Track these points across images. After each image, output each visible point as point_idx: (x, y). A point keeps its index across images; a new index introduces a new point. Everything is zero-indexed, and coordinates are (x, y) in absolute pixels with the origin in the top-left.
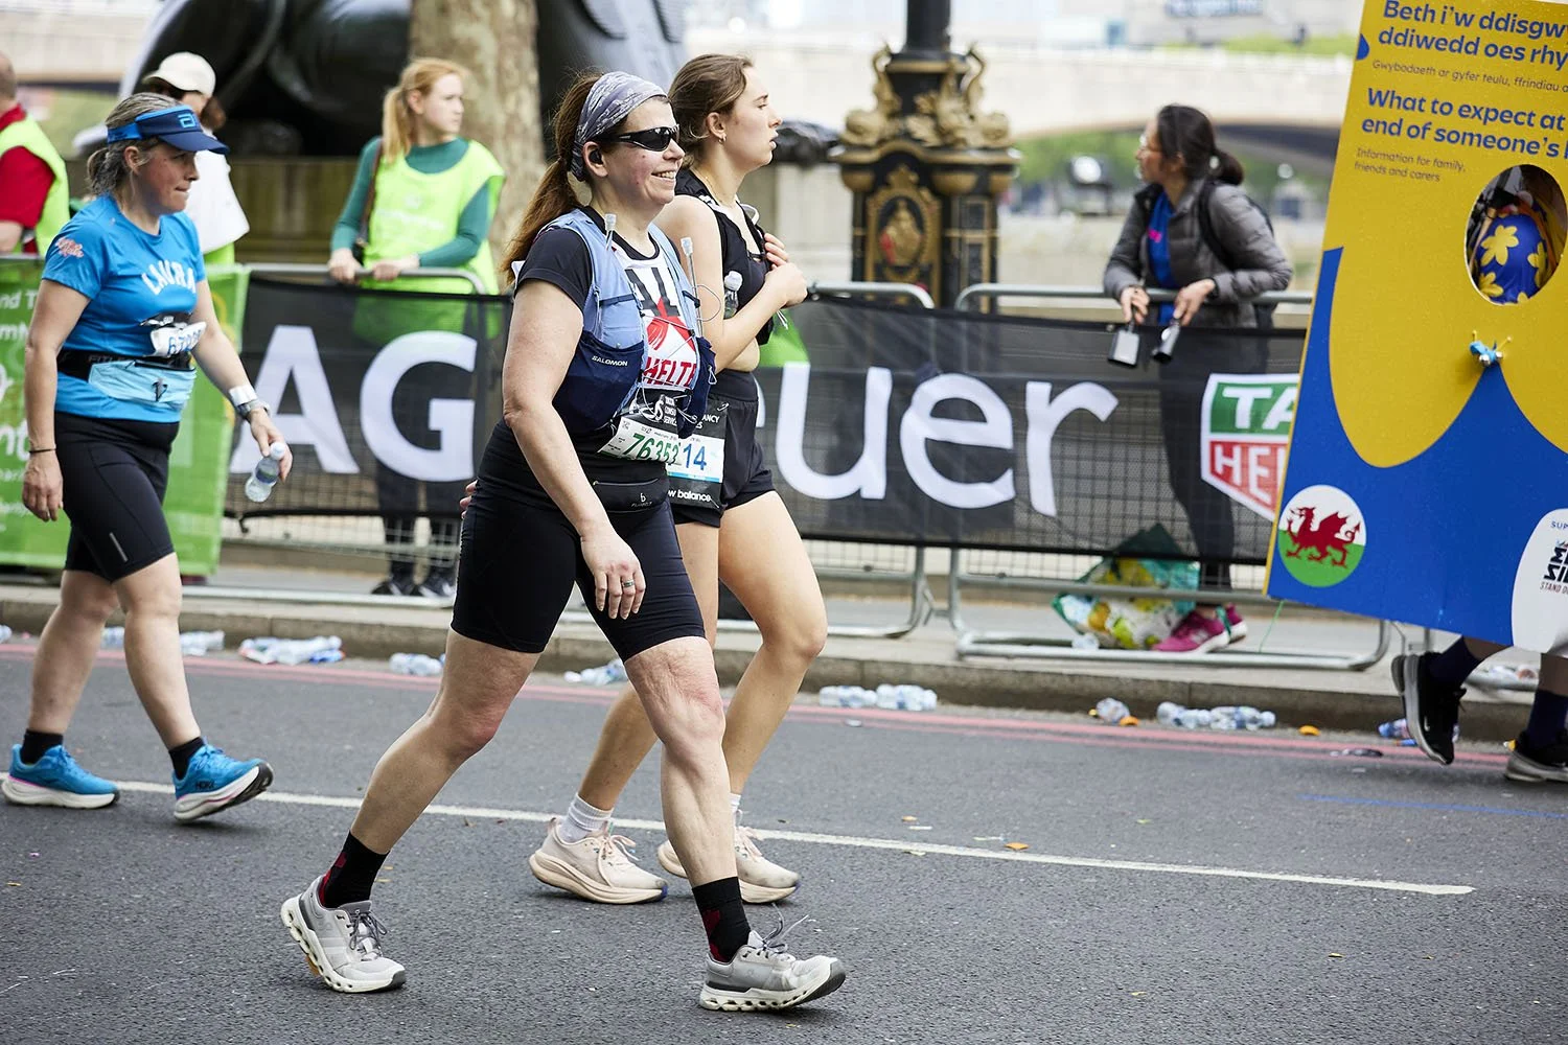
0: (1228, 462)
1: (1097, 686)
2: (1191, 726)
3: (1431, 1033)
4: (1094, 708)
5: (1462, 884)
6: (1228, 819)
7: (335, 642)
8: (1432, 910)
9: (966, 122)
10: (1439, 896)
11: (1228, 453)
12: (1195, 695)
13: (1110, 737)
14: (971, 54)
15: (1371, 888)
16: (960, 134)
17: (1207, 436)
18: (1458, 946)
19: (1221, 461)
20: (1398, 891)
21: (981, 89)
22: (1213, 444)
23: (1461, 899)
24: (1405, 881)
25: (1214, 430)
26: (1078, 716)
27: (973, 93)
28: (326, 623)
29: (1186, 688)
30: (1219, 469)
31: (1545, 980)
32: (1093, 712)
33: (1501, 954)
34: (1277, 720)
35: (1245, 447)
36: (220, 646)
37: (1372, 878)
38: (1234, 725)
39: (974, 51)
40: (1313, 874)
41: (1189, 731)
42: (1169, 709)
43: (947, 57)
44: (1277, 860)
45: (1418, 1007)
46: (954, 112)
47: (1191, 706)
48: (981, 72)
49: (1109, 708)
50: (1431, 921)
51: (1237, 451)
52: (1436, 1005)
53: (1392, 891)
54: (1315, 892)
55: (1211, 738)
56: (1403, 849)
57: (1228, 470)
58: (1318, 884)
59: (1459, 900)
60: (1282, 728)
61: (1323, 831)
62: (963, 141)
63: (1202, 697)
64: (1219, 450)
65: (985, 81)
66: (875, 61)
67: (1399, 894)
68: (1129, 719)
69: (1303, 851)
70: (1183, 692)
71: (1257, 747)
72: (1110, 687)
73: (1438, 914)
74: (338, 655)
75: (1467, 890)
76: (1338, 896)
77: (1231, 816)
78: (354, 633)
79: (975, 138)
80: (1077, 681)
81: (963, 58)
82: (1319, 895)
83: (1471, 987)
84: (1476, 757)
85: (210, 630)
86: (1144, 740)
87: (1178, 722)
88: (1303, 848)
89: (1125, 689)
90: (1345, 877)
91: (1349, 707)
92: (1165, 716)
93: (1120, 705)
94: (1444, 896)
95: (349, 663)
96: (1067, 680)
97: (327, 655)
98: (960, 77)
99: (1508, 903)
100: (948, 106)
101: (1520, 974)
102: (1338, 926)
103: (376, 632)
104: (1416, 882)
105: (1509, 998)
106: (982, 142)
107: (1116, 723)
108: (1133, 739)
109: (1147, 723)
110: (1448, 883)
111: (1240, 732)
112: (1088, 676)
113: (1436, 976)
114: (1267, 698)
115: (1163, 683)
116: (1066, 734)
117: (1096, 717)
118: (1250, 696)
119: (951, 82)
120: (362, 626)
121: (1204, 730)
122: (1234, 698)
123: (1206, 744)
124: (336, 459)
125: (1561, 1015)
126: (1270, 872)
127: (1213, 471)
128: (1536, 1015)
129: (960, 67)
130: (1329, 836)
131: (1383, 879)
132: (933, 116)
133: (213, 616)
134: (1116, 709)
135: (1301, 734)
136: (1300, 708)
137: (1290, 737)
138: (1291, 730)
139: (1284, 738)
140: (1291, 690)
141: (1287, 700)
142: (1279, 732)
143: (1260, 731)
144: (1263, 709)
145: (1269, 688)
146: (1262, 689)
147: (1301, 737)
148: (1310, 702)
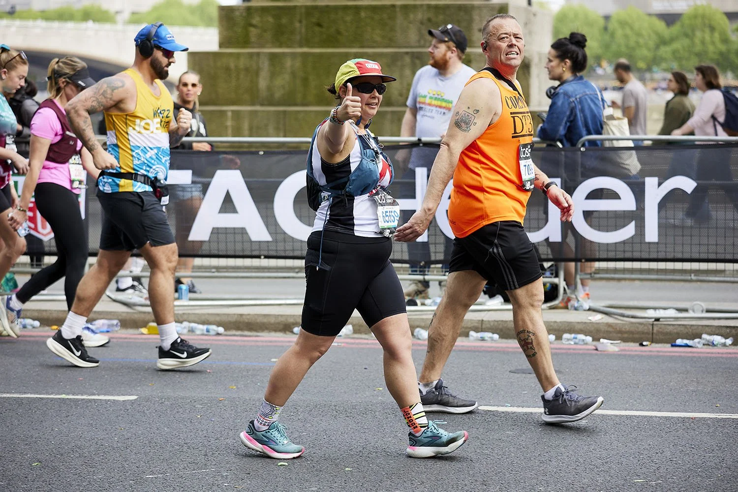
3: (127, 463)
5: (132, 395)
6: (26, 371)
8: (121, 408)
10: (123, 401)
15: (94, 399)
18: (134, 423)
20: (106, 400)
23: (133, 402)
24: (108, 395)
31: (172, 435)
33: (153, 425)
37: (94, 394)
40: (68, 394)
44: (51, 389)
45: (121, 451)
50: (121, 412)
52: (128, 450)
53: (103, 400)
54: (70, 403)
58: (71, 399)
59: (132, 402)
60: (43, 327)
67: (107, 401)
69: (61, 384)
73: (123, 409)
75: (134, 397)
76: (80, 403)
77: (28, 370)
82: (72, 403)
83: (142, 441)
84: (128, 336)
88: (61, 382)
90: (82, 395)
94: (125, 401)
99: (153, 402)
101: (162, 433)
102: (81, 417)
104: (112, 395)
105: (158, 445)
110: (127, 395)
111: (25, 329)
113: (126, 437)
114: (36, 314)
118: (28, 315)
125: (181, 450)
126: (49, 395)
128: (170, 452)
131: (99, 395)
135: (52, 329)
136: (51, 317)
137: (47, 331)
138: (47, 328)
139: (45, 332)
140: (46, 311)
141: (45, 315)
142: (41, 329)
143: (34, 330)
144: (34, 319)
145: (37, 310)
146: (34, 310)
147: (52, 331)
148: (55, 315)
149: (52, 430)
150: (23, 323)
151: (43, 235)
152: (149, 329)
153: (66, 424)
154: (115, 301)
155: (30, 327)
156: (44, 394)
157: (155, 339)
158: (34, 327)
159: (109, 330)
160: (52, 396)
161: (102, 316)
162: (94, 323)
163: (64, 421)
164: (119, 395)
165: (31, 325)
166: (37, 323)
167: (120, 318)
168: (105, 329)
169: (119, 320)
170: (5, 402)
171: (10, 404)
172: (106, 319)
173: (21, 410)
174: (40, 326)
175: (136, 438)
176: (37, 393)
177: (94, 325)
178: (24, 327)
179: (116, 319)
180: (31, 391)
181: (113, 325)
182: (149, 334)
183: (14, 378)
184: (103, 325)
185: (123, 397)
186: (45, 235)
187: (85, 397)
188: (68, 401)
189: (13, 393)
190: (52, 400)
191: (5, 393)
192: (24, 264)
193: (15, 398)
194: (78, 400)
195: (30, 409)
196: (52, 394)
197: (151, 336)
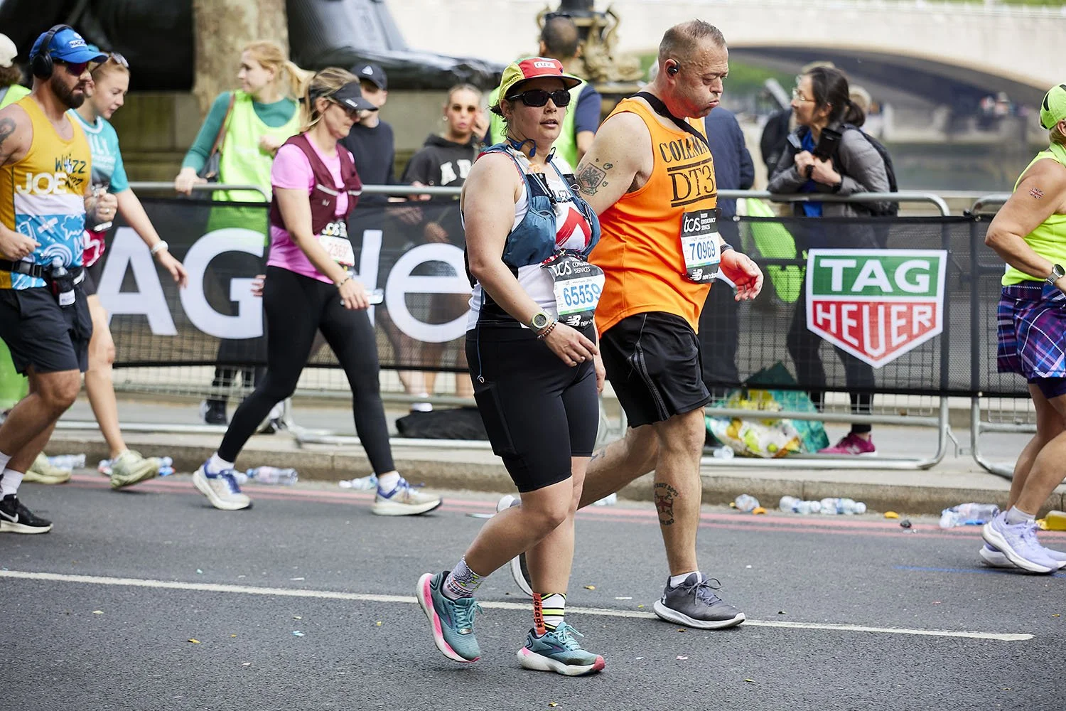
0: (826, 316)
1: (734, 485)
2: (806, 513)
4: (734, 501)
5: (1024, 632)
6: (846, 586)
7: (168, 461)
8: (1006, 653)
9: (607, 62)
10: (1010, 642)
11: (827, 310)
12: (807, 490)
13: (747, 523)
14: (609, 12)
15: (961, 637)
16: (603, 71)
17: (810, 298)
18: (1029, 679)
19: (821, 316)
20: (980, 639)
21: (617, 37)
22: (815, 303)
23: (1027, 643)
24: (984, 631)
25: (815, 293)
26: (721, 507)
27: (611, 40)
28: (161, 447)
29: (801, 485)
30: (820, 322)
32: (732, 504)
33: (1060, 685)
34: (867, 508)
35: (839, 305)
36: (83, 465)
37: (961, 630)
38: (835, 512)
39: (611, 11)
40: (917, 628)
41: (804, 517)
42: (788, 501)
43: (592, 15)
44: (887, 617)
46: (598, 55)
47: (805, 498)
48: (616, 25)
49: (745, 502)
50: (1007, 661)
51: (833, 308)
53: (976, 639)
54: (920, 642)
55: (822, 523)
56: (977, 606)
57: (827, 322)
58: (922, 635)
59: (1025, 644)
60: (871, 513)
61: (917, 594)
62: (605, 76)
63: (813, 492)
64: (819, 307)
65: (620, 31)
66: (538, 19)
67: (983, 642)
68: (759, 509)
69: (905, 609)
70: (798, 489)
71: (855, 529)
72: (743, 486)
73: (1011, 655)
74: (170, 470)
75: (1028, 637)
76: (938, 644)
77: (848, 584)
78: (182, 453)
79: (614, 74)
80: (720, 481)
81: (603, 16)
82: (924, 643)
85: (76, 453)
86: (772, 525)
87: (796, 510)
88: (905, 607)
89: (755, 486)
91: (920, 496)
92: (785, 506)
93: (752, 499)
94: (1013, 641)
95: (179, 476)
96: (712, 480)
97: (162, 470)
98: (602, 29)
99: (1060, 646)
100: (592, 50)
103: (198, 453)
104: (992, 631)
106: (619, 76)
107: (750, 512)
108: (763, 524)
109: (773, 512)
110: (1015, 632)
111: (840, 516)
112: (728, 477)
114: (860, 492)
115: (783, 482)
116: (714, 521)
117: (735, 508)
118: (848, 491)
119: (595, 33)
120: (187, 449)
121: (814, 516)
122: (836, 492)
123: (817, 527)
124: (162, 324)
126: (886, 627)
127: (816, 323)
129: (601, 22)
130: (922, 598)
131: (968, 630)
132: (583, 58)
133: (78, 443)
134: (750, 501)
135: (886, 517)
136: (884, 498)
137: (878, 521)
138: (878, 515)
139: (874, 521)
140: (877, 486)
141: (874, 493)
142: (869, 516)
143: (856, 516)
144: (857, 500)
145: (861, 484)
146: (856, 485)
147: (885, 520)
148: (891, 494)
149: (892, 687)
150: (838, 506)
151: (872, 357)
152: (1048, 522)
153: (915, 679)
154: (991, 472)
155: (849, 513)
156: (877, 626)
157: (1059, 538)
158: (856, 513)
159: (981, 521)
160: (891, 630)
161: (969, 498)
162: (956, 508)
163: (912, 673)
164: (1003, 633)
165: (852, 510)
166: (861, 507)
167: (1000, 501)
168: (975, 519)
169: (998, 504)
170: (813, 637)
171: (822, 642)
172: (976, 502)
173: (839, 652)
174: (866, 512)
175: (1032, 706)
176: (866, 624)
177: (957, 512)
178: (840, 512)
179: (993, 503)
180: (855, 621)
181: (988, 513)
182: (1049, 530)
183: (826, 598)
184: (972, 512)
185: (1010, 635)
186: (877, 359)
187: (945, 633)
188: (917, 639)
189: (826, 622)
190: (891, 636)
191: (812, 622)
192: (840, 407)
193: (829, 630)
194: (933, 638)
195: (855, 650)
196: (890, 626)
197: (1051, 534)
